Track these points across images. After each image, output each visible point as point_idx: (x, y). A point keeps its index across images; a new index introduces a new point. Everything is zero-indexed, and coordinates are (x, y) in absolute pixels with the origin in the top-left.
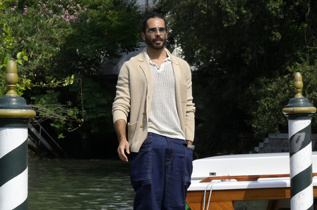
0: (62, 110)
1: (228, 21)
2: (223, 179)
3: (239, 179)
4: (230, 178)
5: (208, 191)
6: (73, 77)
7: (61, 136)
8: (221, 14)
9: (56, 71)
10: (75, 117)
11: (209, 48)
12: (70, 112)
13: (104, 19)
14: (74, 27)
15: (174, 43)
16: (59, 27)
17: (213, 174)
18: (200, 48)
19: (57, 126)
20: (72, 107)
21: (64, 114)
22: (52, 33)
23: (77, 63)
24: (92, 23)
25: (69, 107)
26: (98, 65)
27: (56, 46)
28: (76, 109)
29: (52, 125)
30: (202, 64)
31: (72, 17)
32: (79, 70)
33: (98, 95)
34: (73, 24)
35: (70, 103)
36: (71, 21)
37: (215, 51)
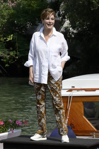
0: (7, 52)
1: (93, 7)
2: (78, 90)
3: (86, 90)
4: (82, 90)
5: (70, 97)
6: (12, 35)
7: (7, 65)
8: (90, 3)
9: (4, 32)
10: (14, 56)
11: (84, 21)
12: (12, 53)
13: (30, 5)
14: (14, 9)
15: (65, 18)
16: (7, 9)
17: (73, 87)
18: (79, 21)
19: (5, 61)
20: (13, 50)
21: (8, 54)
22: (3, 12)
23: (15, 28)
24: (23, 7)
25: (11, 51)
26: (26, 29)
27: (4, 19)
28: (14, 52)
29: (2, 60)
30: (80, 29)
31: (13, 4)
32: (16, 32)
33: (26, 45)
34: (14, 8)
35: (11, 49)
36: (12, 6)
37: (87, 23)
